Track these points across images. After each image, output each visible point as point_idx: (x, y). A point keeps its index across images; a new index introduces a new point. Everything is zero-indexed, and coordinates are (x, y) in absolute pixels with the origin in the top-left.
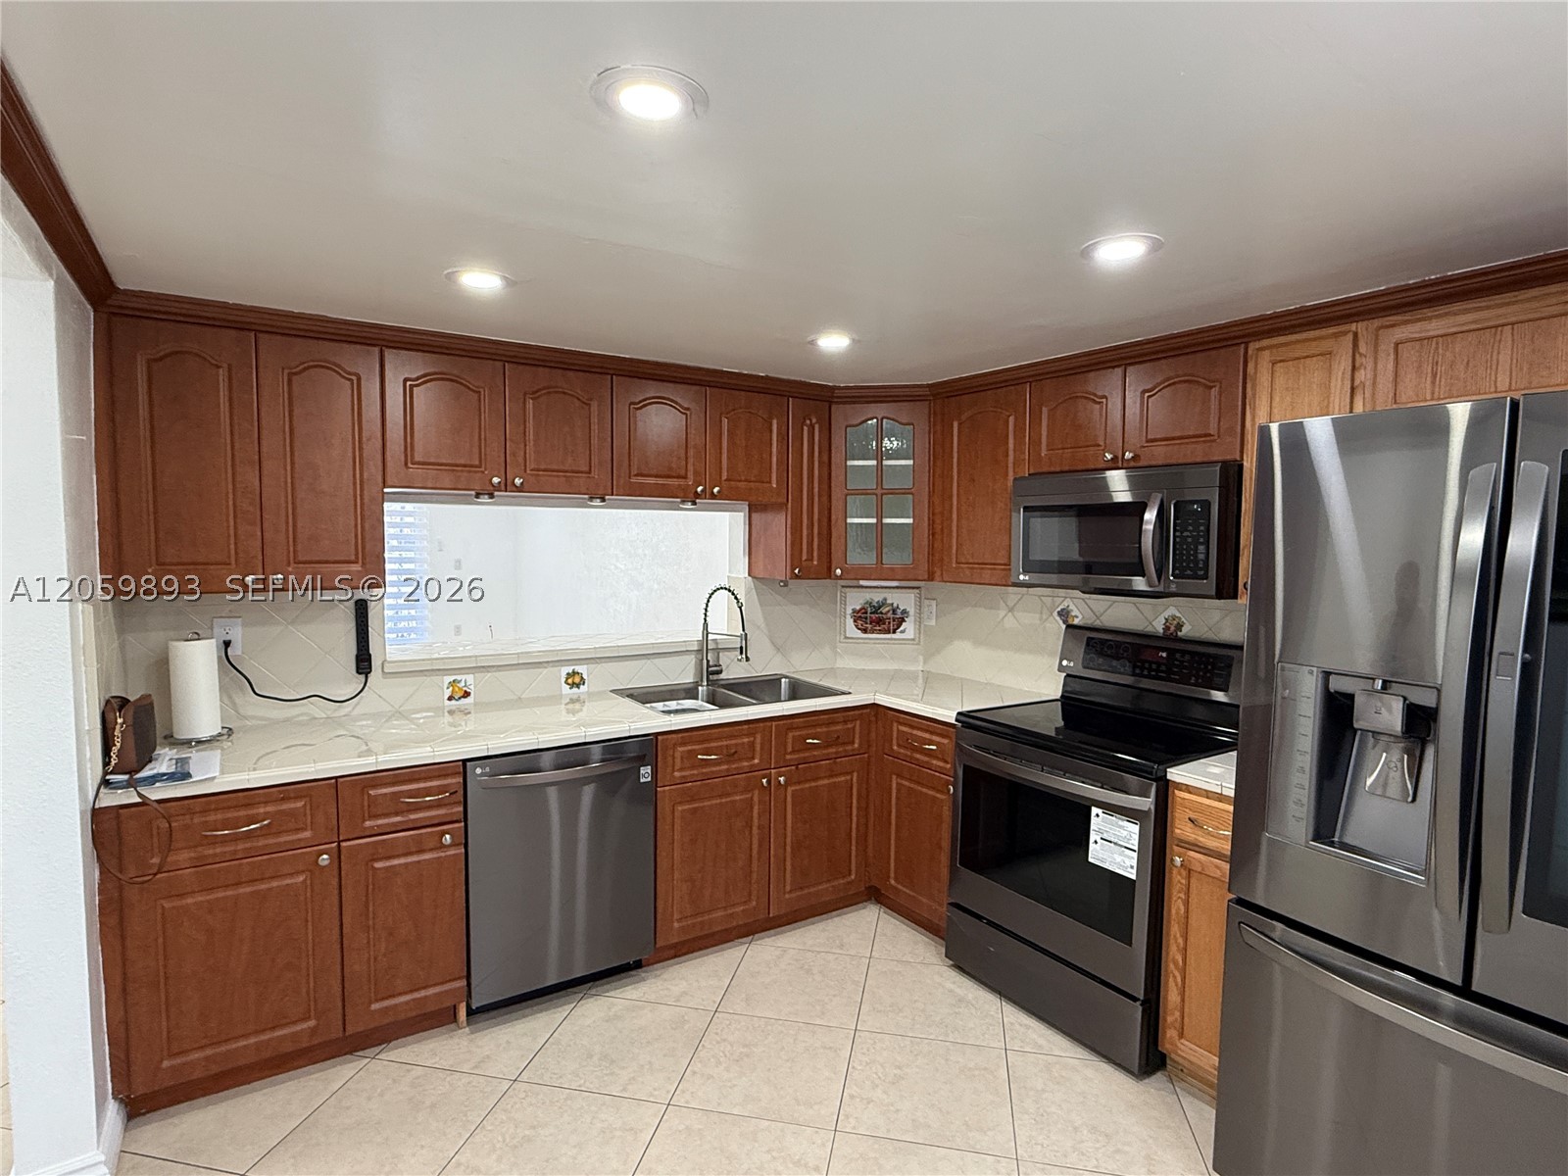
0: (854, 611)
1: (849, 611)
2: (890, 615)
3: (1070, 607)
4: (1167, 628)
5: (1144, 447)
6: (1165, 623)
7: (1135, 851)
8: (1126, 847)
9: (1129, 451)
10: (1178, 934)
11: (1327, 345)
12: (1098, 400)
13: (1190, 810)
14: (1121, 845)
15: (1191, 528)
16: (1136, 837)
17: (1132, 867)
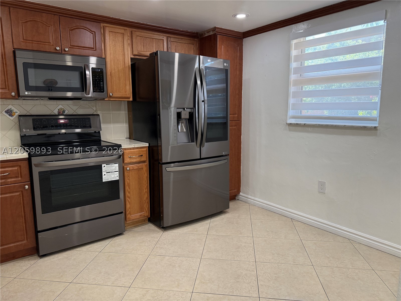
3: (12, 109)
4: (59, 113)
5: (70, 48)
6: (58, 111)
7: (118, 171)
8: (115, 172)
9: (66, 48)
10: (128, 189)
11: (122, 31)
12: (48, 25)
13: (129, 154)
14: (113, 172)
15: (98, 77)
16: (118, 167)
17: (117, 176)
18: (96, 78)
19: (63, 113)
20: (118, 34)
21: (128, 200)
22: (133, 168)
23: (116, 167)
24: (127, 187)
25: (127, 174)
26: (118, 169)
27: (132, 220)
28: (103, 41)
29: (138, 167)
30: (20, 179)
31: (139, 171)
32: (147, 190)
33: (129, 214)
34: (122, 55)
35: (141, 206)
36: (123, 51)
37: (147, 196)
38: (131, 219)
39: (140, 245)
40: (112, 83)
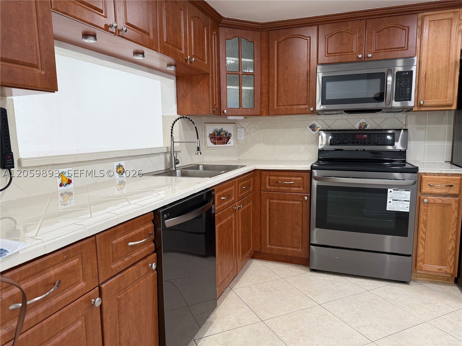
0: (210, 135)
1: (208, 135)
2: (224, 136)
3: (315, 124)
4: (360, 127)
5: (375, 52)
6: (360, 125)
7: (409, 201)
8: (405, 201)
9: (370, 54)
10: (423, 228)
11: (451, 15)
12: (353, 33)
13: (429, 181)
14: (402, 201)
15: (404, 82)
16: (409, 196)
17: (407, 207)
18: (401, 84)
19: (364, 128)
20: (443, 21)
21: (422, 243)
22: (434, 202)
23: (407, 195)
24: (423, 225)
25: (424, 207)
26: (409, 198)
27: (425, 271)
28: (420, 36)
29: (443, 201)
30: (301, 189)
31: (444, 207)
32: (454, 237)
33: (421, 260)
34: (446, 48)
35: (442, 256)
36: (449, 42)
37: (454, 246)
38: (423, 269)
39: (421, 305)
40: (426, 87)
